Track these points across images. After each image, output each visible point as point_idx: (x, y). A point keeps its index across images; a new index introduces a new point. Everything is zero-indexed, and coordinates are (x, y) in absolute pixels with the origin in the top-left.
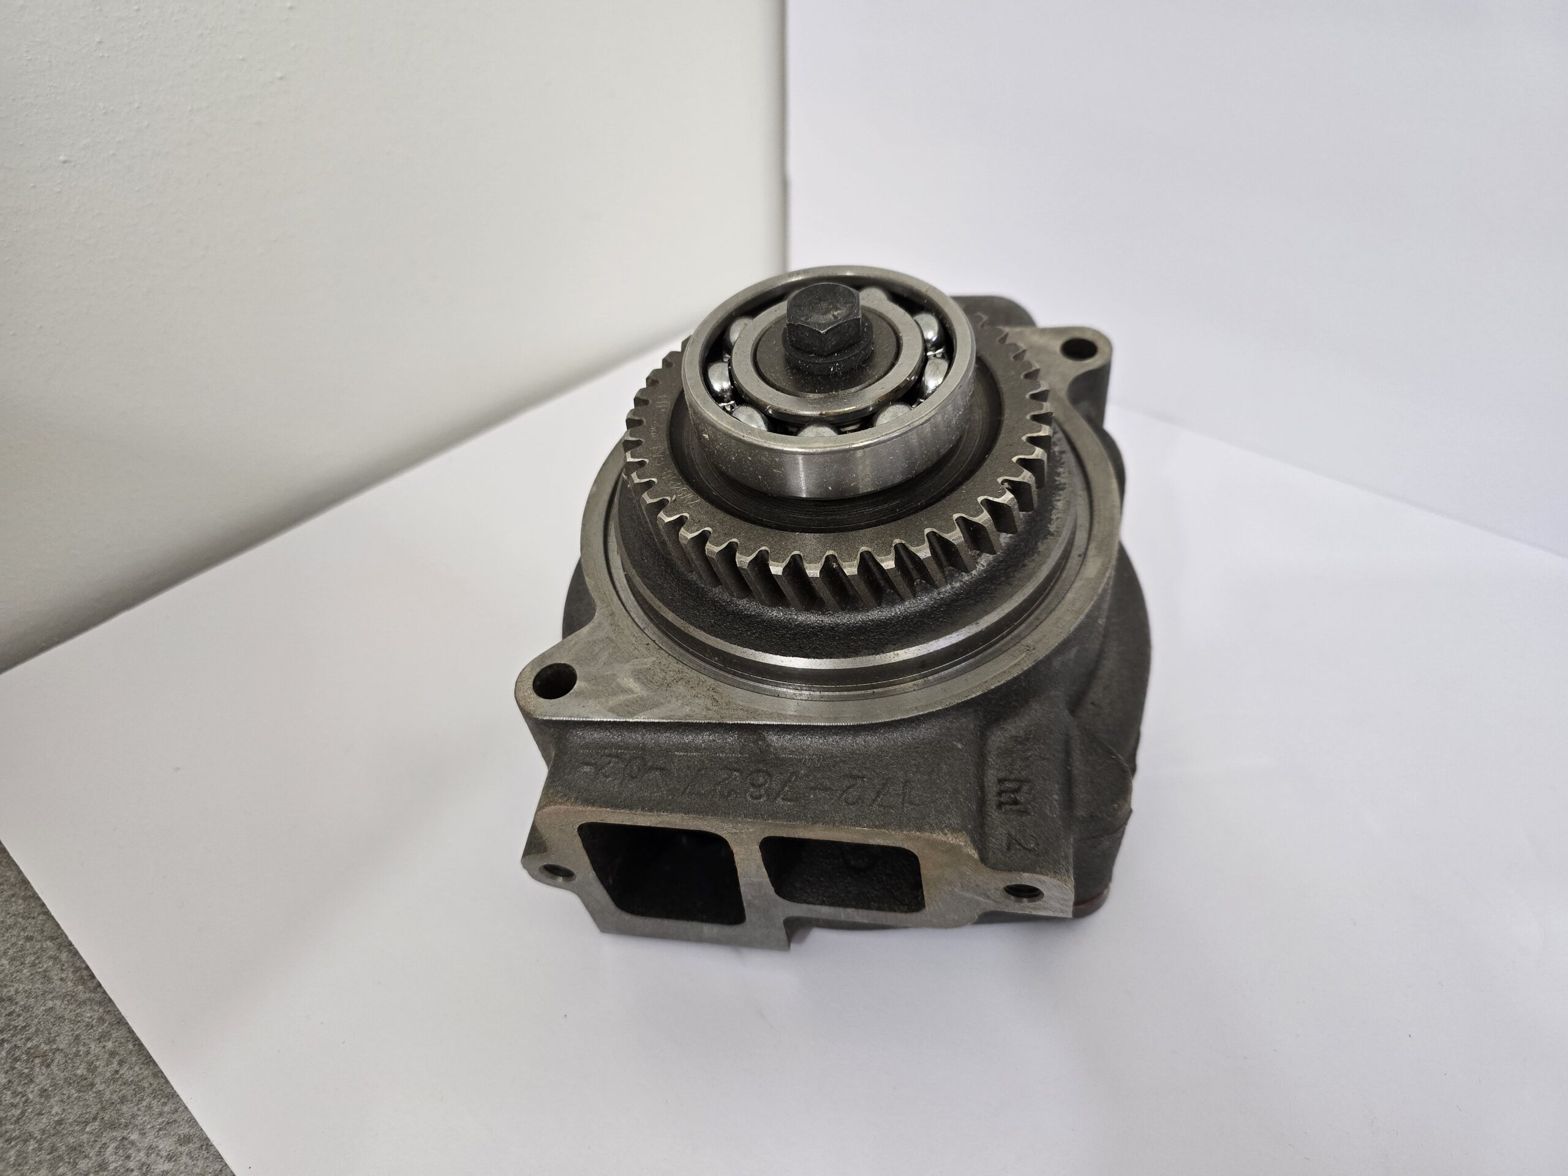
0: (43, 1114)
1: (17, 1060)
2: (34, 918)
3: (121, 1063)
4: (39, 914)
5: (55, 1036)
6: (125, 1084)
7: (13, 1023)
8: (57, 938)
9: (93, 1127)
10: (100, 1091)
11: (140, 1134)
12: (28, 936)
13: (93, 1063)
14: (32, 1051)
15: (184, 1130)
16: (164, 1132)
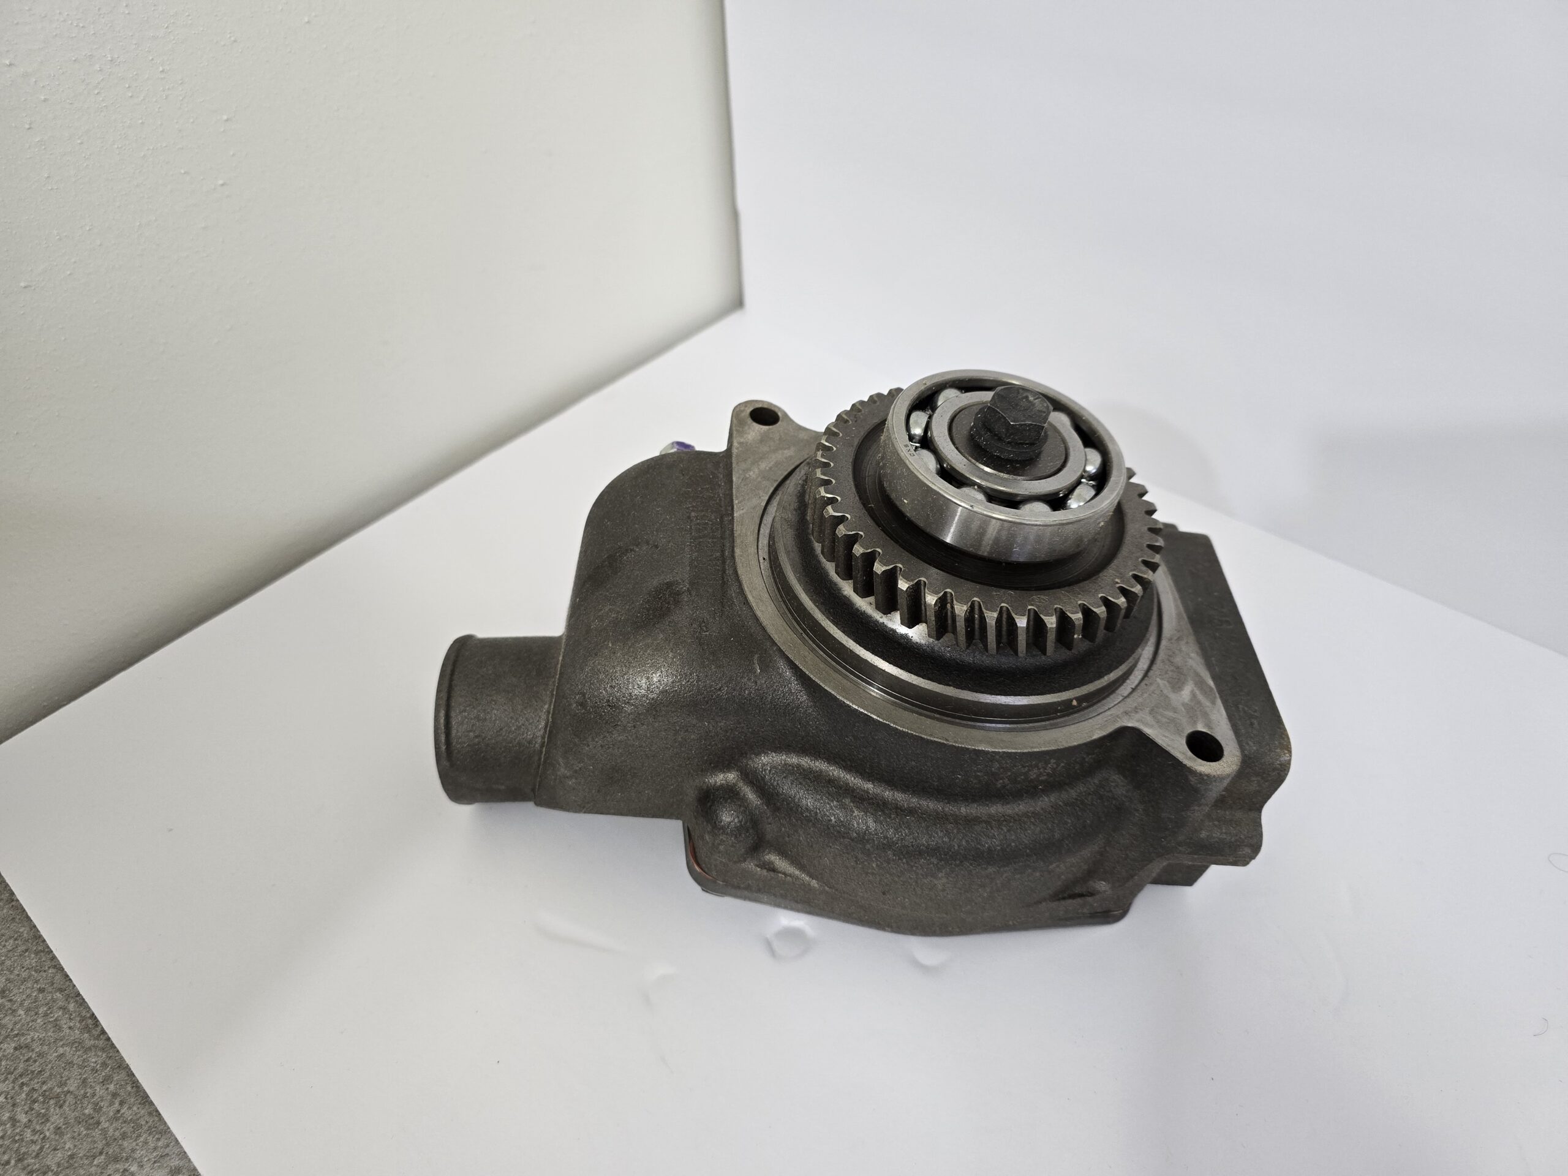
0: (58, 1150)
1: (35, 1101)
2: (45, 971)
3: (122, 1103)
4: (49, 968)
5: (66, 1080)
6: (125, 1122)
7: (31, 1068)
8: (66, 990)
9: (100, 1161)
10: (105, 1128)
11: (139, 1166)
12: (40, 988)
13: (98, 1103)
14: (47, 1093)
15: (175, 1162)
16: (159, 1164)
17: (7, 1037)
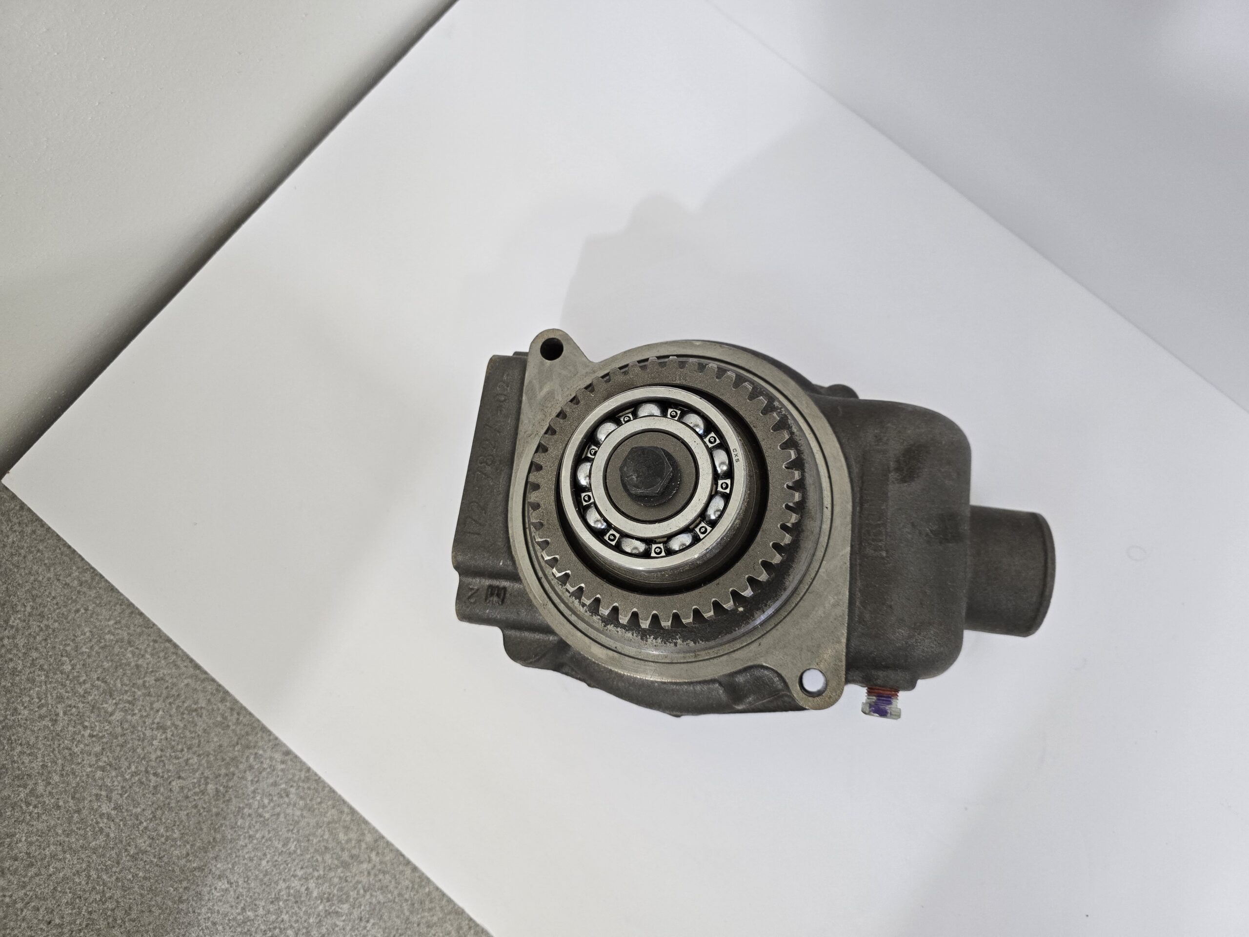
17: (146, 673)
